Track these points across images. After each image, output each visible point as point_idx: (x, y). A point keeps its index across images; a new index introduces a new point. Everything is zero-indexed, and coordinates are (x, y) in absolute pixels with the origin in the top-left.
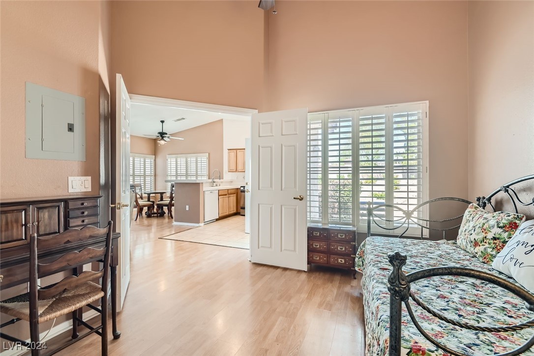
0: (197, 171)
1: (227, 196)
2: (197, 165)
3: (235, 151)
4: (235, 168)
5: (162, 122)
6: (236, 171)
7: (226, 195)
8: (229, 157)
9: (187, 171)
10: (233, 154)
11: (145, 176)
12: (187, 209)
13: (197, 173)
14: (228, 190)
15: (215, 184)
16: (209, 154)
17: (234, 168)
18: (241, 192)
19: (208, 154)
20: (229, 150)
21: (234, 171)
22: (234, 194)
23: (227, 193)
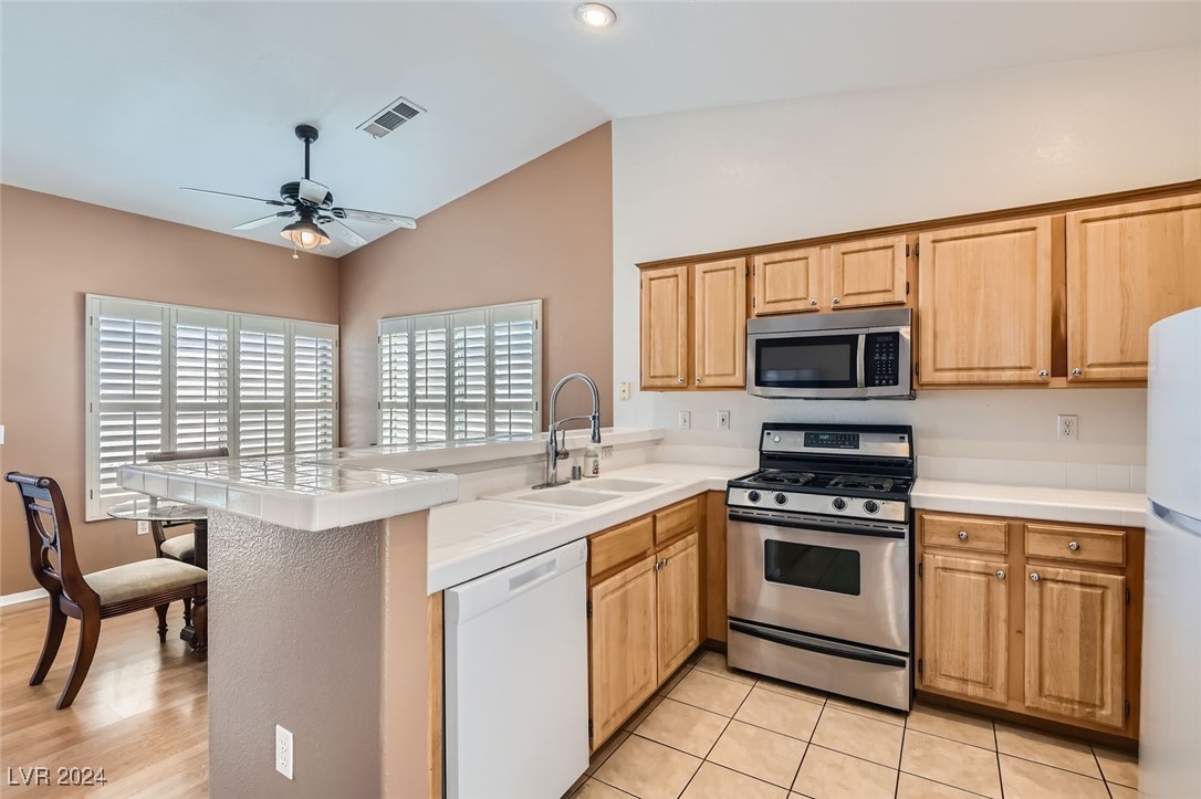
0: (491, 386)
1: (650, 561)
2: (490, 367)
3: (681, 270)
4: (681, 367)
5: (307, 133)
6: (689, 382)
7: (641, 557)
8: (647, 305)
9: (450, 387)
10: (668, 289)
11: (289, 407)
12: (285, 765)
13: (491, 395)
14: (653, 515)
15: (564, 469)
16: (544, 303)
17: (676, 365)
18: (734, 518)
19: (539, 302)
20: (644, 267)
21: (677, 381)
22: (688, 531)
23: (646, 539)
